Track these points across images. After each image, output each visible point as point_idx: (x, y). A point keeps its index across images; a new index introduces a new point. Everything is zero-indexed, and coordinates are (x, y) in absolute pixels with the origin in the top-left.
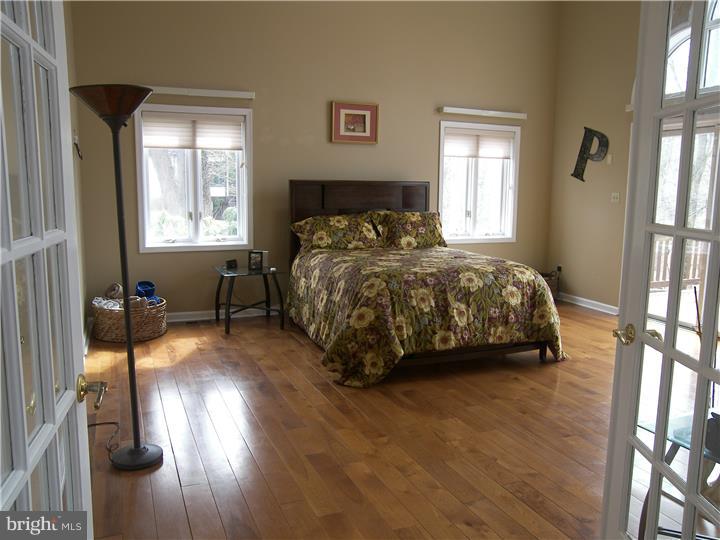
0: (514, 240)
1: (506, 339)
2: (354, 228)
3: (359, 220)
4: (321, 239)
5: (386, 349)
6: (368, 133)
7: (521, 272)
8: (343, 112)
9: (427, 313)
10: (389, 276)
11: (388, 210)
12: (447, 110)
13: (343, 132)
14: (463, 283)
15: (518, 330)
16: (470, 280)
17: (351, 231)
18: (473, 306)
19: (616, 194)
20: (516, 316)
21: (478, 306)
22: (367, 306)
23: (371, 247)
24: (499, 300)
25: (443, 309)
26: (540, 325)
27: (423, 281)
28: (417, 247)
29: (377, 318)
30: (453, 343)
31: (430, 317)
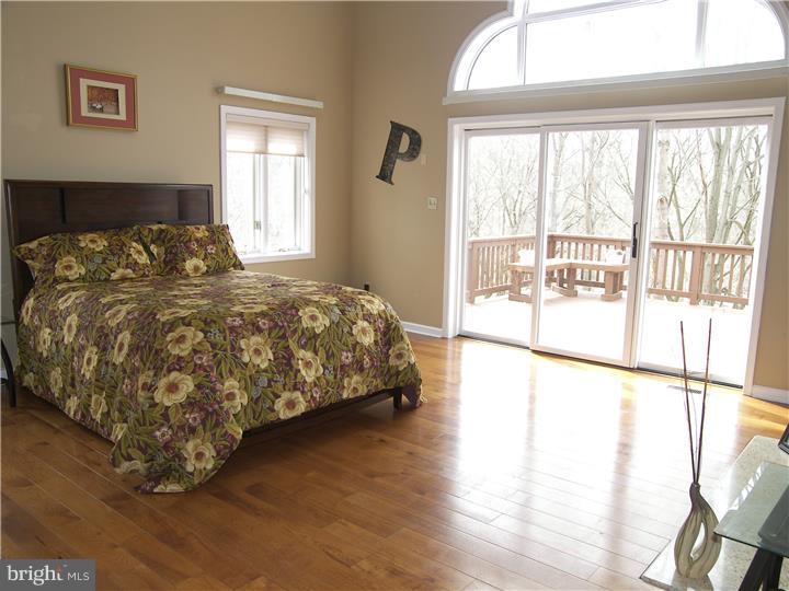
0: (314, 256)
1: (363, 391)
2: (117, 250)
3: (123, 238)
4: (69, 267)
5: (219, 431)
6: (123, 116)
7: (369, 301)
8: (84, 83)
9: (265, 371)
10: (205, 321)
11: (160, 223)
12: (229, 90)
13: (85, 112)
14: (306, 323)
15: (374, 377)
16: (313, 318)
17: (114, 254)
18: (322, 352)
19: (433, 200)
20: (371, 360)
21: (327, 353)
22: (180, 370)
23: (144, 275)
24: (350, 341)
25: (285, 362)
26: (397, 367)
27: (253, 324)
28: (207, 273)
29: (199, 387)
30: (301, 408)
31: (270, 375)
